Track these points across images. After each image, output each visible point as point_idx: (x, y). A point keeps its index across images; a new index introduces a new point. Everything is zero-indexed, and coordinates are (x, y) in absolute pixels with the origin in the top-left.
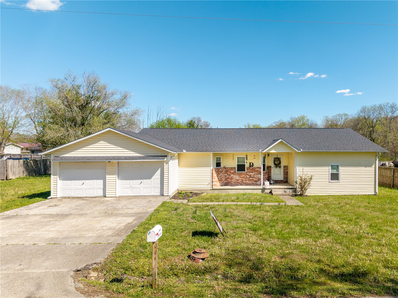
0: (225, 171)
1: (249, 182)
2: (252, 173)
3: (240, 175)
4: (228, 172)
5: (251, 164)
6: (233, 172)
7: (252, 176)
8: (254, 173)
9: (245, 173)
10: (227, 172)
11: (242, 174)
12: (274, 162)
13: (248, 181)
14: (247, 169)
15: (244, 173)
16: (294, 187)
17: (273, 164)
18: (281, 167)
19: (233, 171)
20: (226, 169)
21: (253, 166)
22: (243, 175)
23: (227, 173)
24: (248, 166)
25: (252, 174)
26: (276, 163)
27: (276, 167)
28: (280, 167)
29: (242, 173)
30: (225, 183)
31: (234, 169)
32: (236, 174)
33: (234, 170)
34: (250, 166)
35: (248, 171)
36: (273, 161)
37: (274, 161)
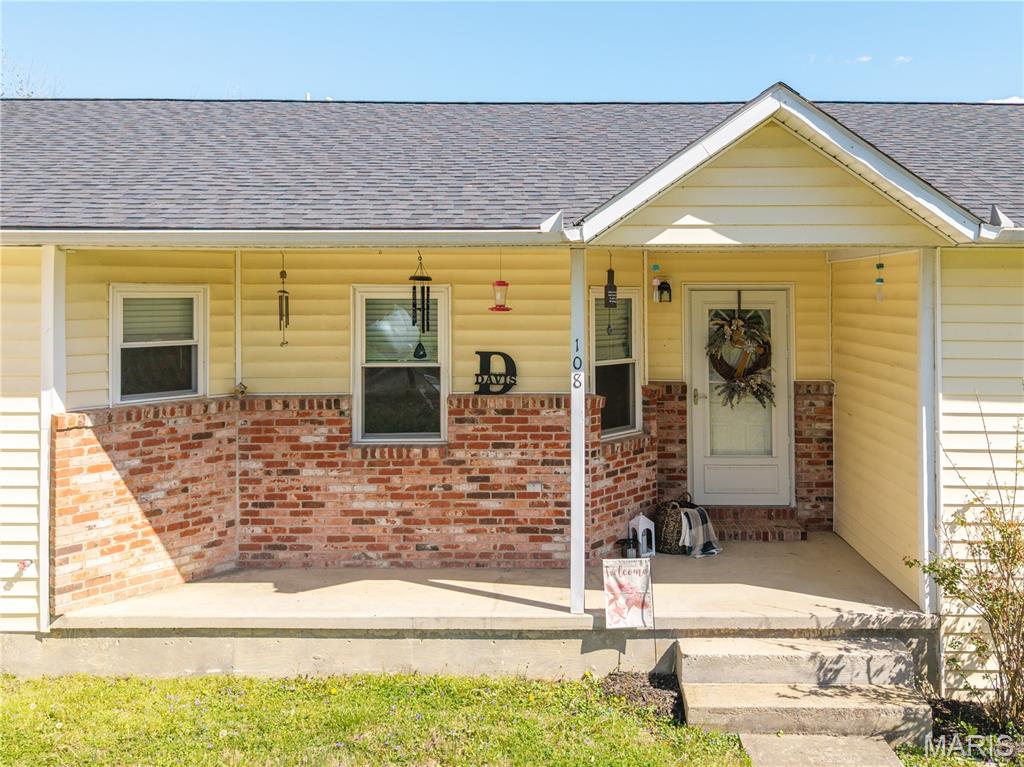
0: (242, 431)
1: (473, 538)
2: (500, 453)
3: (383, 469)
4: (270, 440)
5: (498, 365)
6: (321, 440)
7: (504, 479)
8: (516, 454)
9: (434, 454)
10: (259, 437)
11: (403, 459)
12: (711, 345)
13: (459, 530)
14: (451, 413)
15: (425, 454)
16: (912, 614)
17: (703, 365)
18: (770, 396)
19: (323, 430)
20: (258, 416)
21: (507, 387)
22: (416, 467)
23: (267, 448)
24: (468, 386)
25: (503, 460)
26: (732, 354)
27: (731, 392)
28: (764, 393)
29: (409, 447)
30: (247, 541)
31: (328, 414)
32: (349, 458)
33: (330, 422)
34: (484, 389)
35: (464, 437)
36: (706, 341)
37: (716, 339)
